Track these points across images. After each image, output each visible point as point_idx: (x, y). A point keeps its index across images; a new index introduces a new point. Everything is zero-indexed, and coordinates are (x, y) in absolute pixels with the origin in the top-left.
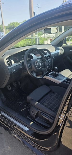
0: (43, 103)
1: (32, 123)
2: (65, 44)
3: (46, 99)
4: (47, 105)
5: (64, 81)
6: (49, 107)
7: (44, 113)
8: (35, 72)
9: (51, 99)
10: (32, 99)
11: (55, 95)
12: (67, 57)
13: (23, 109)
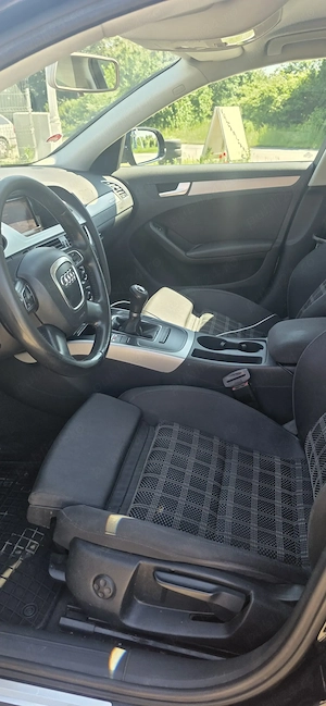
0: (137, 505)
1: (118, 654)
2: (128, 164)
3: (142, 475)
4: (161, 510)
5: (195, 353)
6: (178, 517)
7: (173, 568)
8: (56, 330)
9: (167, 465)
10: (68, 499)
11: (174, 440)
12: (152, 227)
13: (7, 574)
